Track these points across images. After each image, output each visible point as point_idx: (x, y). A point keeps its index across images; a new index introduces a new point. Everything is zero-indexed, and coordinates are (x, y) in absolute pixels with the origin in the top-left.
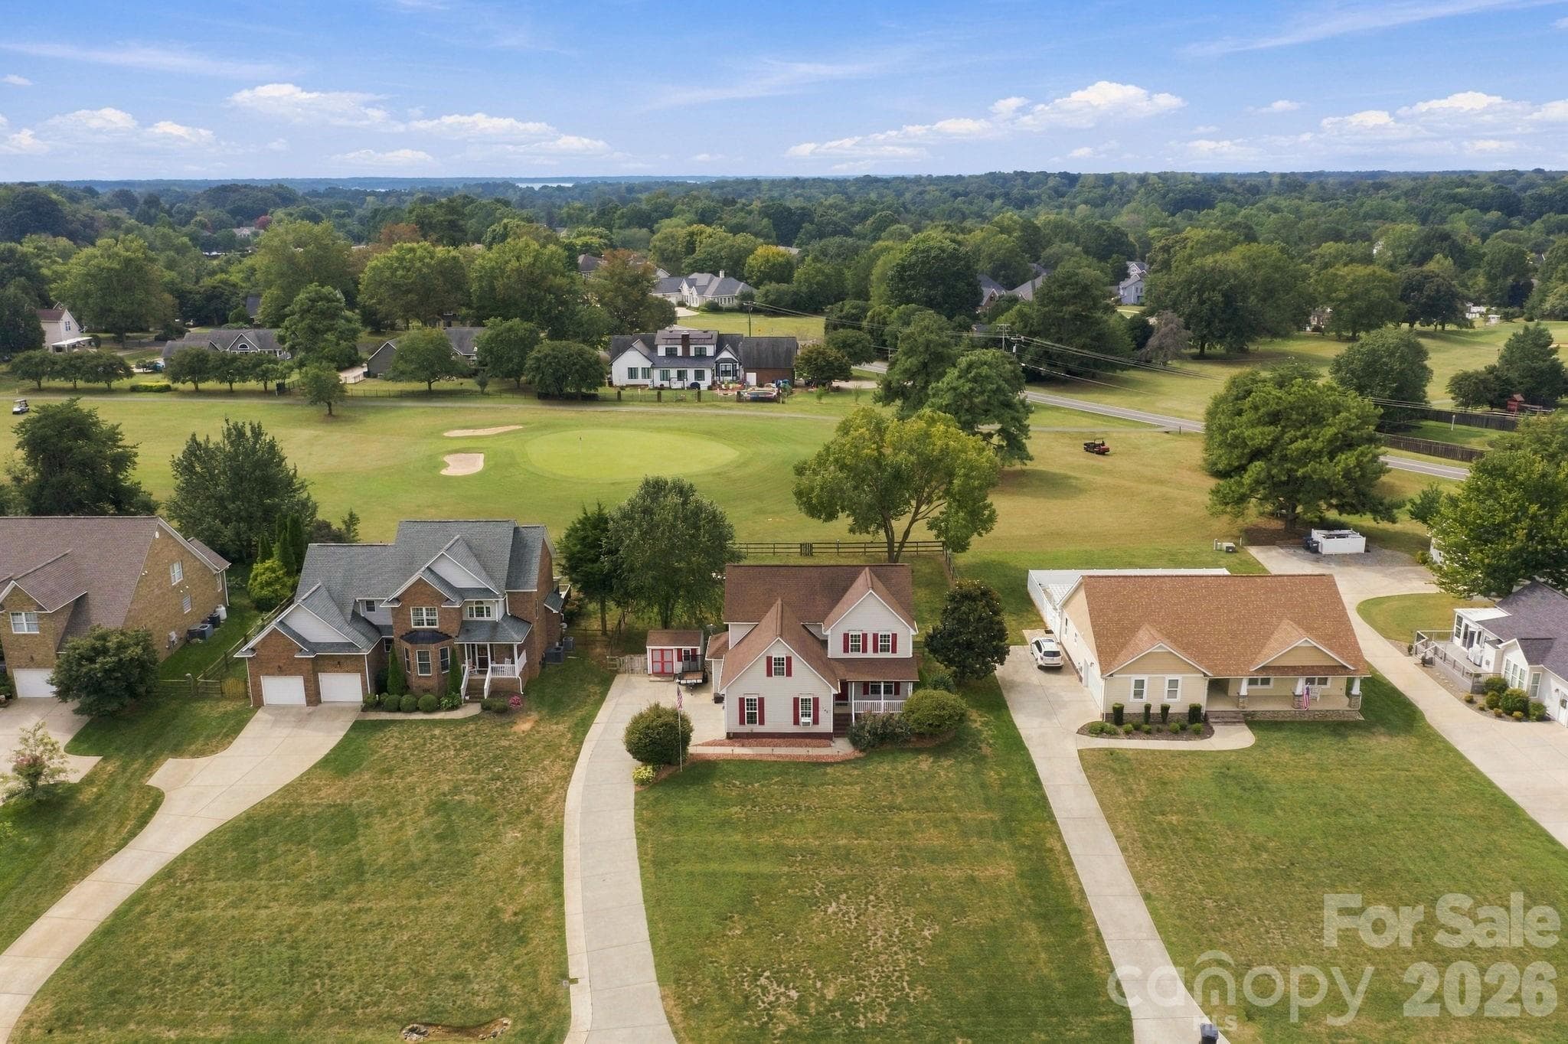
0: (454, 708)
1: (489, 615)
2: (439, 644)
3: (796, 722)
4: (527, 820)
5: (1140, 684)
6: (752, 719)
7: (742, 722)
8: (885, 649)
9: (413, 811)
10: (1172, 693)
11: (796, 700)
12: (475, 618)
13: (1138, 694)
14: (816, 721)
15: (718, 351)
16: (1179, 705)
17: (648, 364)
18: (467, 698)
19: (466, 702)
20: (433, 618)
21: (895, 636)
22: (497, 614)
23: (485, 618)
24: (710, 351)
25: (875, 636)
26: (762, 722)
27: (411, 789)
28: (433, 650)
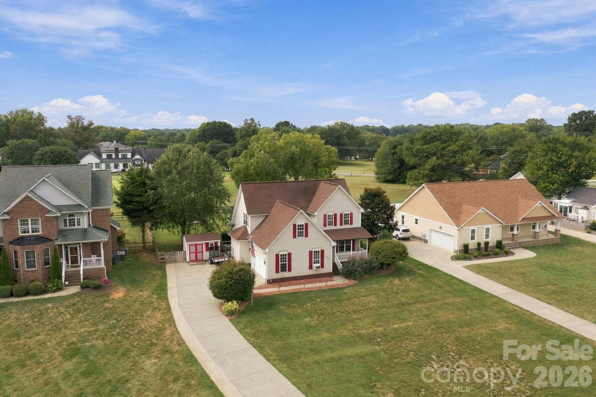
0: (60, 289)
1: (79, 225)
2: (43, 245)
3: (311, 267)
4: (156, 351)
5: (473, 231)
6: (283, 269)
7: (277, 271)
8: (346, 223)
9: (51, 359)
10: (487, 236)
11: (311, 252)
12: (68, 227)
13: (473, 238)
14: (322, 266)
15: (133, 156)
16: (493, 240)
17: (98, 161)
18: (67, 283)
19: (66, 286)
20: (36, 226)
21: (351, 214)
22: (84, 223)
23: (76, 227)
24: (129, 155)
25: (341, 215)
26: (290, 270)
27: (43, 344)
28: (38, 249)
